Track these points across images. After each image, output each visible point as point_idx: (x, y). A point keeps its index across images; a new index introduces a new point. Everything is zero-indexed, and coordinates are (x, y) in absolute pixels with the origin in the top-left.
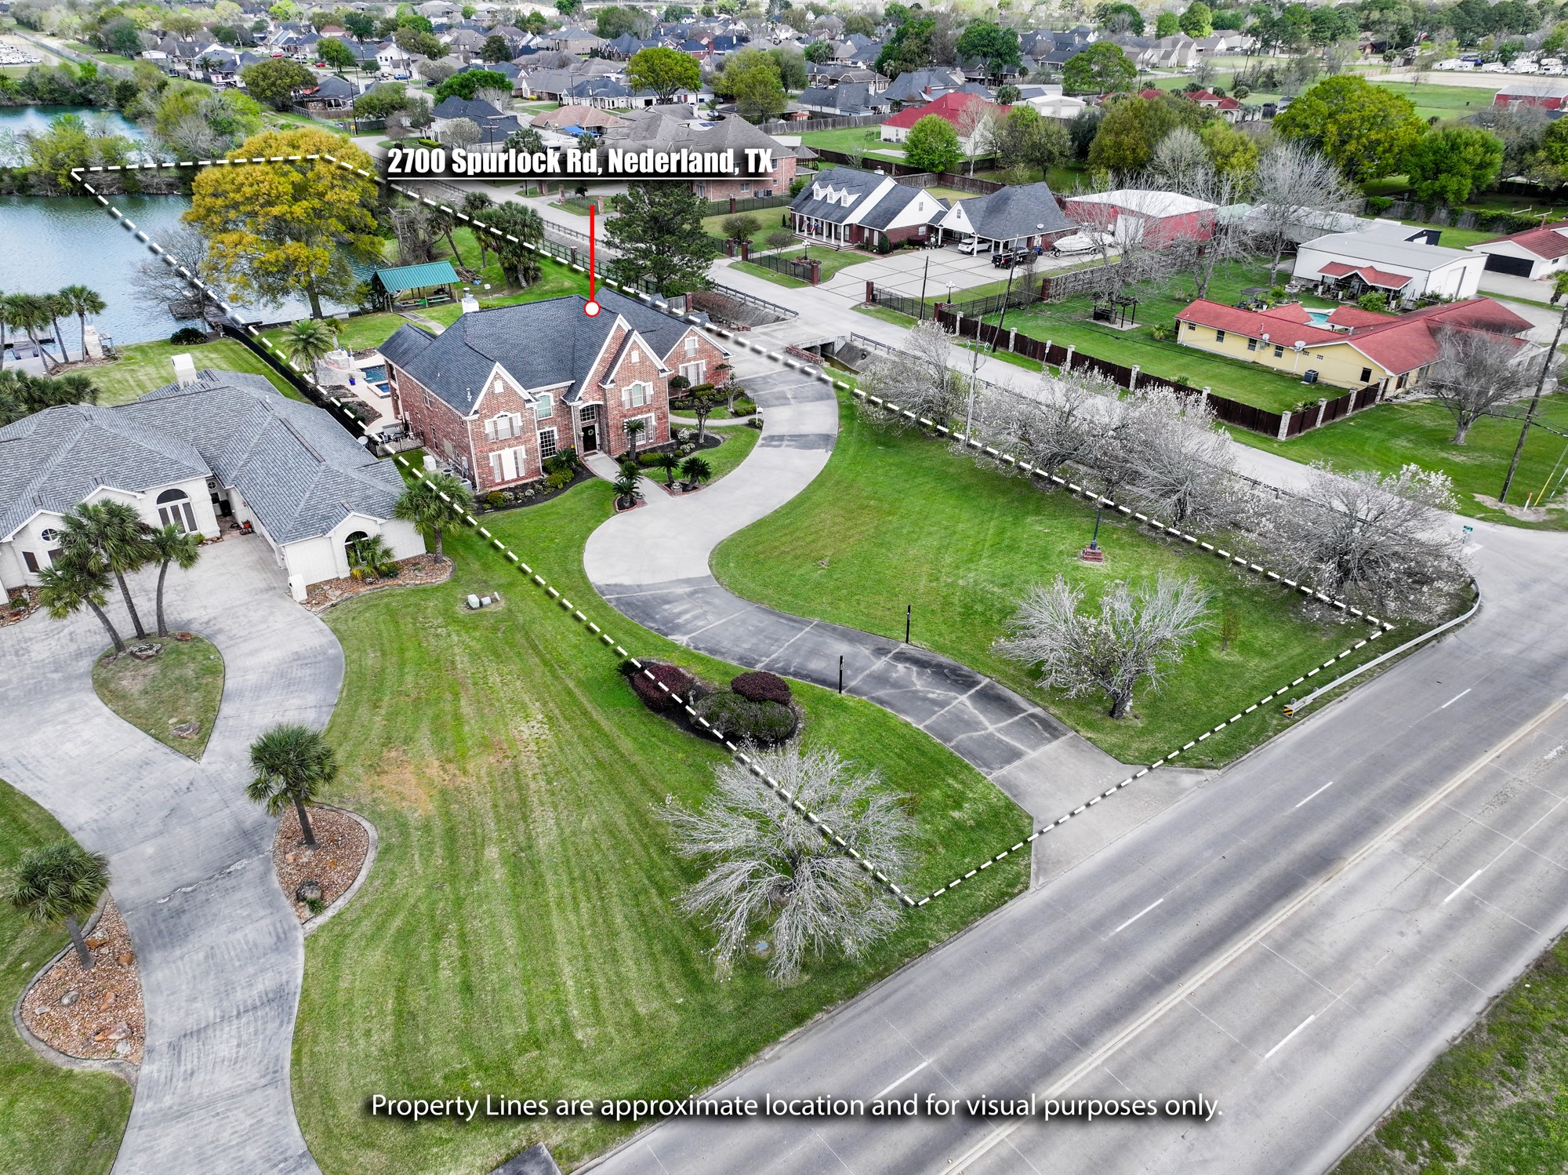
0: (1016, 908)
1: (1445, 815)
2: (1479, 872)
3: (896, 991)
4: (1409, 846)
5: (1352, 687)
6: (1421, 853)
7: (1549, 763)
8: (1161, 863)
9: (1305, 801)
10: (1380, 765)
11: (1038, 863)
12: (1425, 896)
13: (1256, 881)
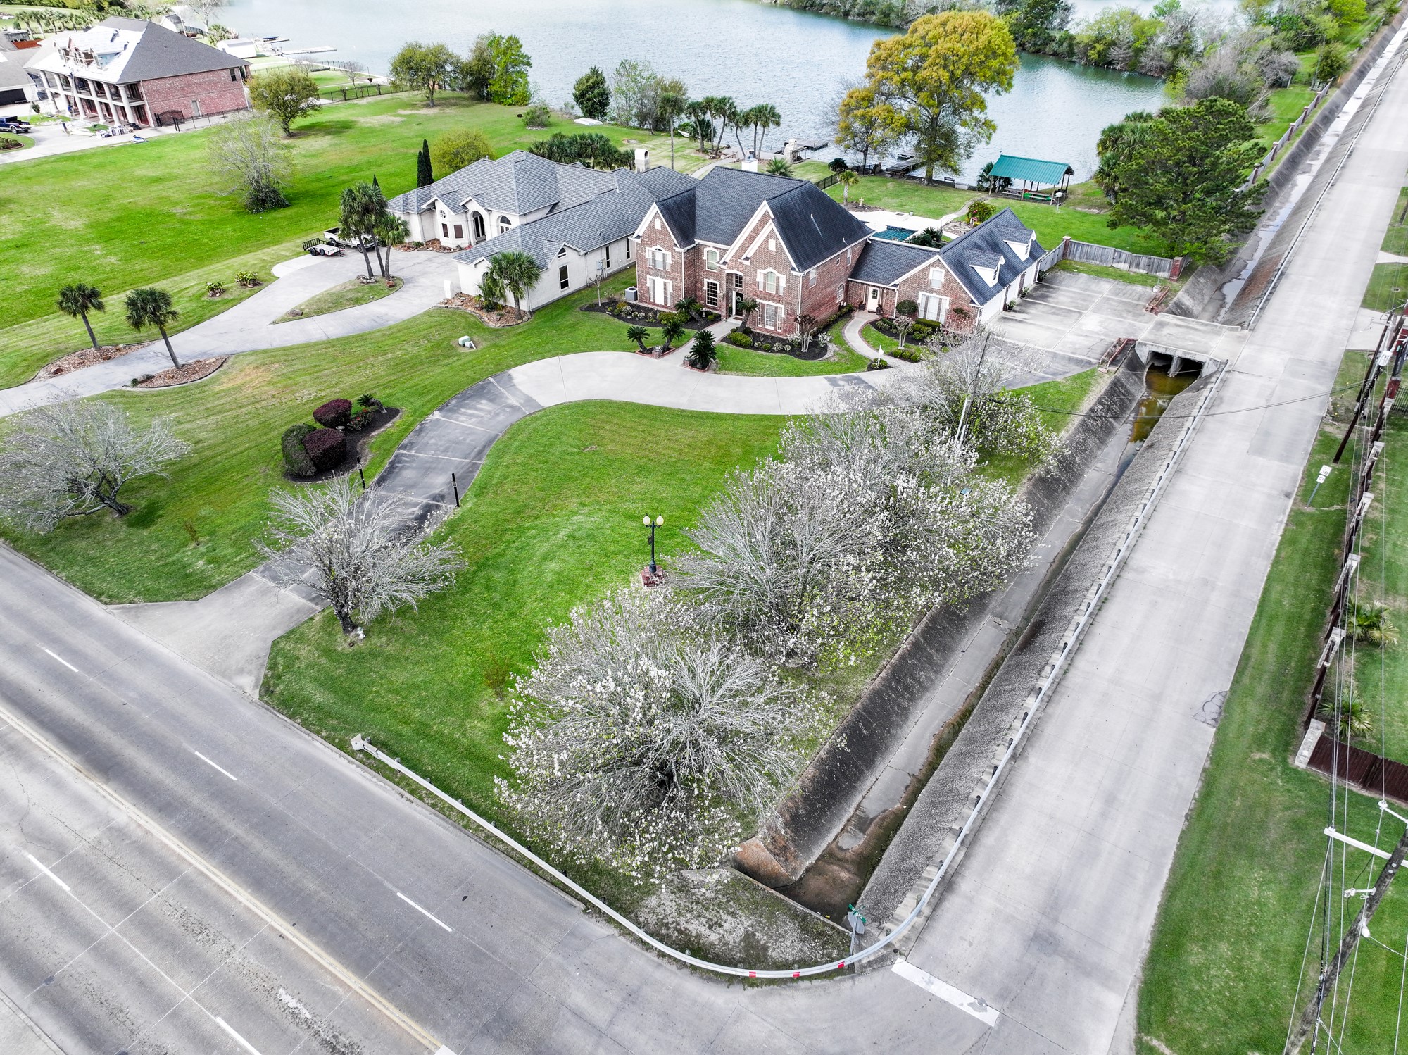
0: (88, 604)
1: (166, 869)
2: (66, 888)
3: (17, 565)
4: (119, 834)
5: (434, 806)
6: (106, 841)
7: (270, 992)
8: (124, 669)
9: (208, 760)
10: (268, 823)
11: (137, 607)
12: (40, 840)
13: (87, 724)
